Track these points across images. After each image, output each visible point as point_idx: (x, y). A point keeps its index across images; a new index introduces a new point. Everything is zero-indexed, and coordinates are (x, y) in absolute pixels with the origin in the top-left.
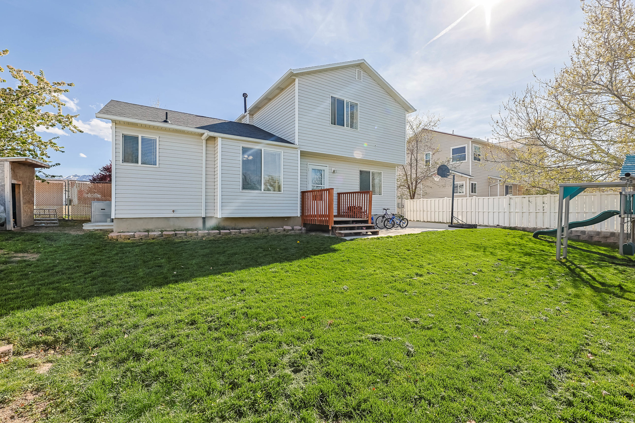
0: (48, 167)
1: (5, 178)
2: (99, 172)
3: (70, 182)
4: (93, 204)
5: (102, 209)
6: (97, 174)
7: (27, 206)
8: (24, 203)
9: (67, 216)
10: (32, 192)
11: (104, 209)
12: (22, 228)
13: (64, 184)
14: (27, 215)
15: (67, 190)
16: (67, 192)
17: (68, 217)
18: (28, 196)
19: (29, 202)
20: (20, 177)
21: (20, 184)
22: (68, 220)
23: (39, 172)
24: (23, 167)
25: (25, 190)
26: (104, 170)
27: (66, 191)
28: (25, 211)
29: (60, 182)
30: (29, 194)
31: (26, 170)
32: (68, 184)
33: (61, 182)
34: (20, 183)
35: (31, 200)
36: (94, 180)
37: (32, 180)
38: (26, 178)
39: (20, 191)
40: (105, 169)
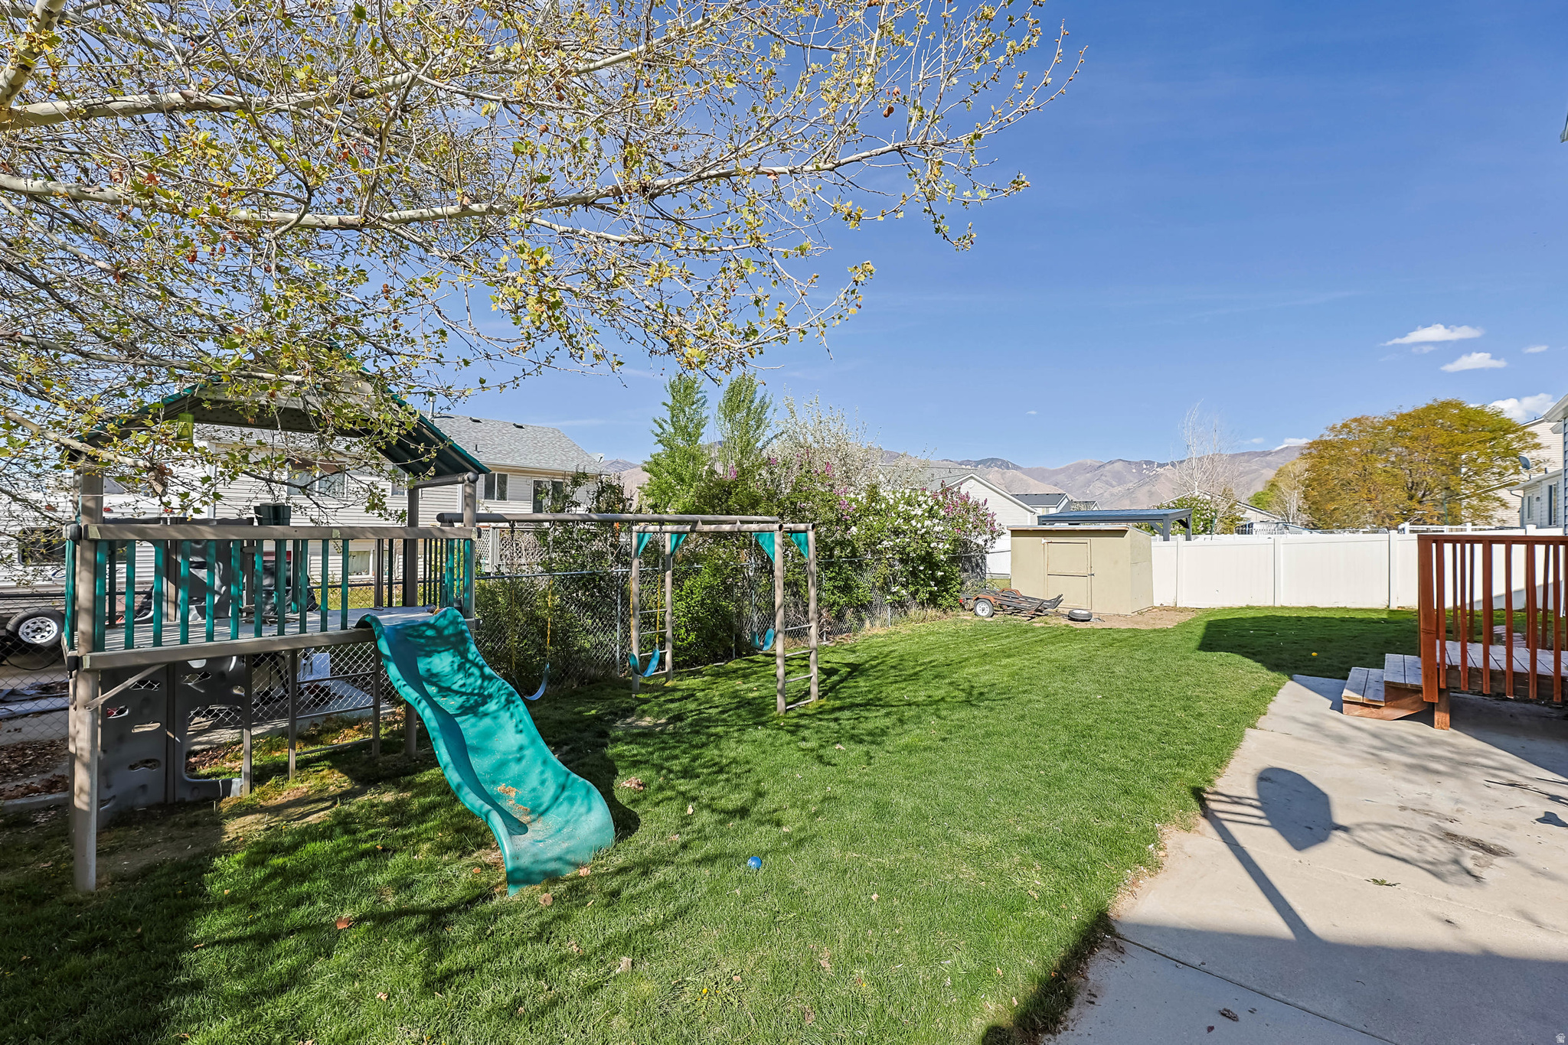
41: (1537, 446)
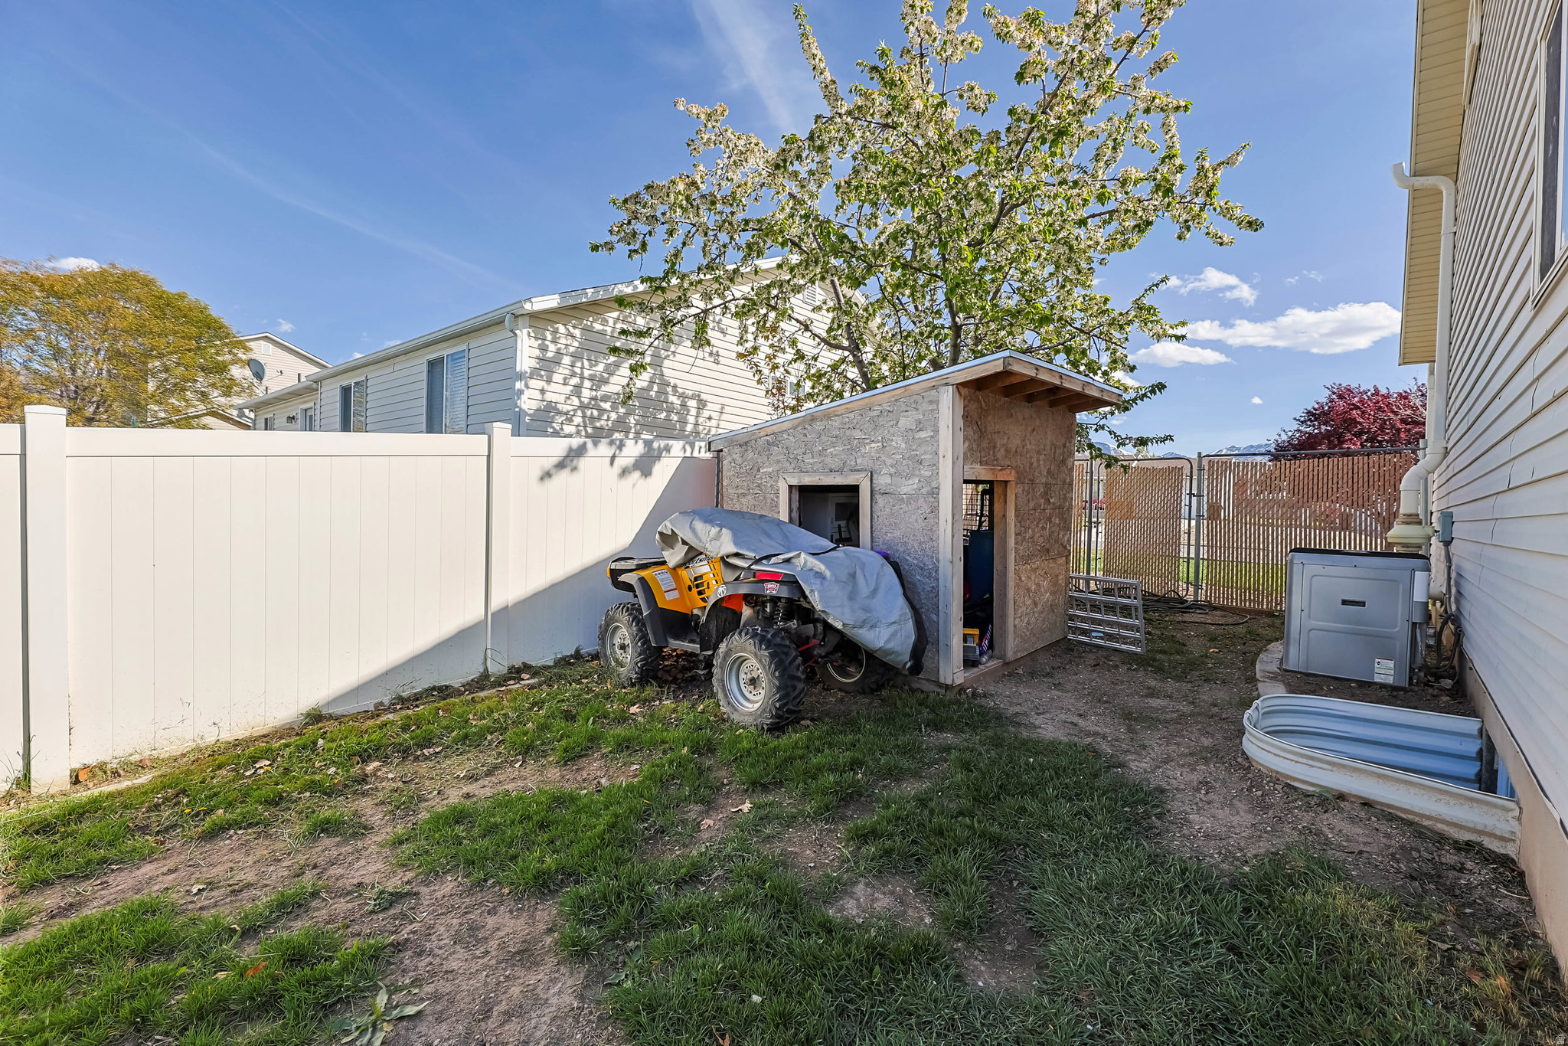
0: (1125, 407)
1: (941, 459)
2: (1295, 426)
3: (1205, 462)
4: (1297, 568)
5: (1344, 602)
6: (1290, 434)
7: (1035, 570)
8: (1026, 559)
9: (1191, 589)
10: (1060, 507)
11: (1363, 604)
12: (1006, 664)
13: (1186, 471)
14: (1036, 604)
15: (1195, 491)
16: (1194, 499)
17: (1196, 594)
18: (1044, 528)
19: (1048, 550)
20: (1007, 451)
21: (1006, 482)
22: (1195, 606)
23: (1096, 430)
24: (1024, 411)
25: (1032, 504)
26: (1310, 420)
27: (1191, 494)
28: (1028, 590)
29: (1173, 464)
30: (1049, 519)
31: (1038, 422)
32: (1201, 469)
33: (1178, 464)
34: (1009, 476)
35: (1057, 541)
36: (1281, 453)
37: (1063, 461)
38: (1039, 453)
39: (1005, 510)
40: (1314, 415)
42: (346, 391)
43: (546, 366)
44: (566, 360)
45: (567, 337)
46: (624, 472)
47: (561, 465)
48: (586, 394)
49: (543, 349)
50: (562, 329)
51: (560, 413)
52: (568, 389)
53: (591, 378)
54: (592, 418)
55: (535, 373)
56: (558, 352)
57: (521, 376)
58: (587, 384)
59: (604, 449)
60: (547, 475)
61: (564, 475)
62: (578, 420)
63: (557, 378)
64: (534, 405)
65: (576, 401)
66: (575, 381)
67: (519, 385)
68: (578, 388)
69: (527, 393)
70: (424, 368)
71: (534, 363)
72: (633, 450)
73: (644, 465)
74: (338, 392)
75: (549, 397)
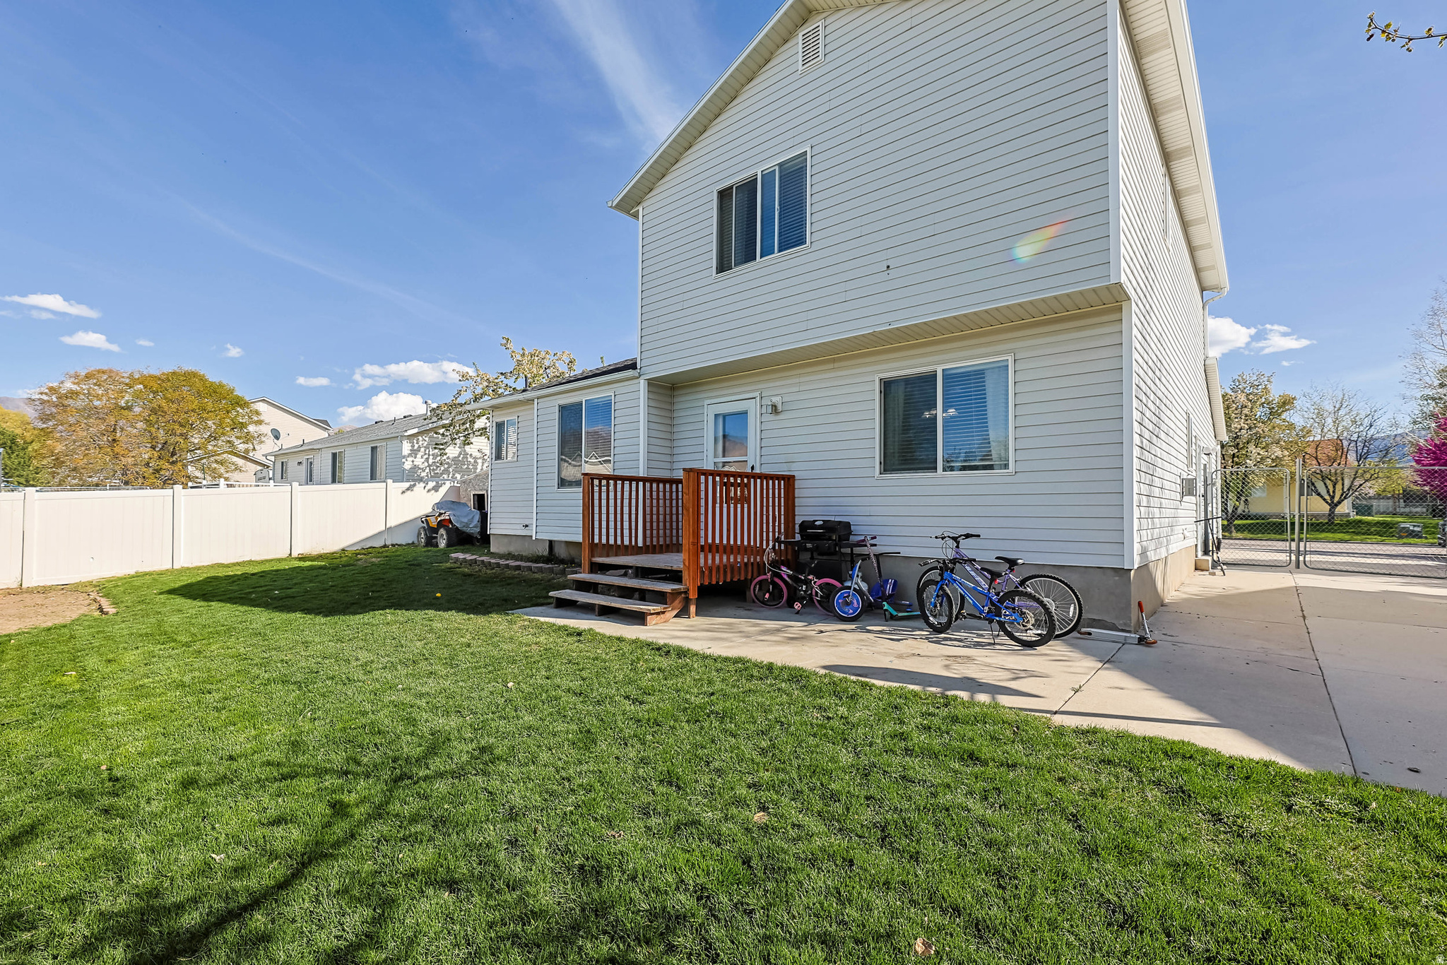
41: (260, 422)
42: (334, 455)
43: (414, 452)
44: (422, 449)
45: (423, 441)
46: (429, 491)
47: (408, 489)
48: (431, 461)
49: (413, 446)
50: (420, 438)
51: (420, 469)
52: (423, 460)
53: (433, 455)
54: (433, 470)
55: (410, 455)
56: (419, 447)
57: (404, 457)
58: (431, 457)
59: (422, 485)
60: (403, 492)
61: (409, 492)
62: (427, 470)
63: (419, 456)
64: (410, 467)
65: (426, 464)
66: (427, 456)
67: (404, 460)
68: (427, 460)
69: (406, 463)
70: (370, 449)
71: (409, 452)
72: (431, 484)
73: (436, 489)
74: (330, 455)
75: (415, 463)
